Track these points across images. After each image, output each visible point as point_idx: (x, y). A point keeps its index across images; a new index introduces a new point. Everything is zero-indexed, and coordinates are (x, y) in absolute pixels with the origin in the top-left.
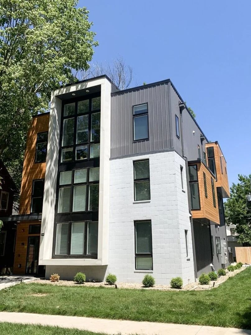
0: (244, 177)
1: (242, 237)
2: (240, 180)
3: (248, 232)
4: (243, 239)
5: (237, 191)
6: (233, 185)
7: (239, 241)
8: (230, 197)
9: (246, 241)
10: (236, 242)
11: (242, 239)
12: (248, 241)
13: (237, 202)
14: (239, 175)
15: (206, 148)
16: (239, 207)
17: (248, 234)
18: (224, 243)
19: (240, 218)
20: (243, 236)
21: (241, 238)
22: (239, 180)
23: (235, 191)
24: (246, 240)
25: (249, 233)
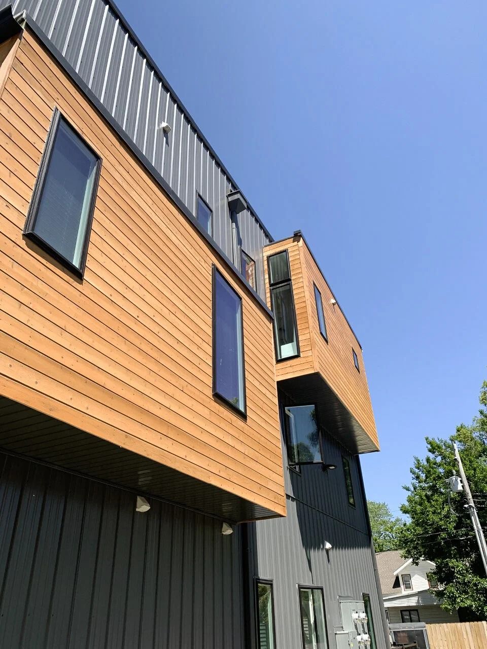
0: (439, 443)
1: (453, 593)
2: (432, 451)
3: (464, 580)
4: (456, 598)
5: (427, 477)
6: (416, 462)
7: (445, 604)
8: (412, 489)
9: (462, 604)
10: (438, 607)
11: (453, 599)
12: (468, 602)
13: (429, 502)
14: (427, 439)
15: (265, 258)
16: (434, 513)
17: (465, 584)
18: (355, 616)
19: (441, 543)
20: (453, 590)
21: (449, 597)
22: (430, 451)
23: (423, 476)
24: (462, 601)
25: (469, 582)
